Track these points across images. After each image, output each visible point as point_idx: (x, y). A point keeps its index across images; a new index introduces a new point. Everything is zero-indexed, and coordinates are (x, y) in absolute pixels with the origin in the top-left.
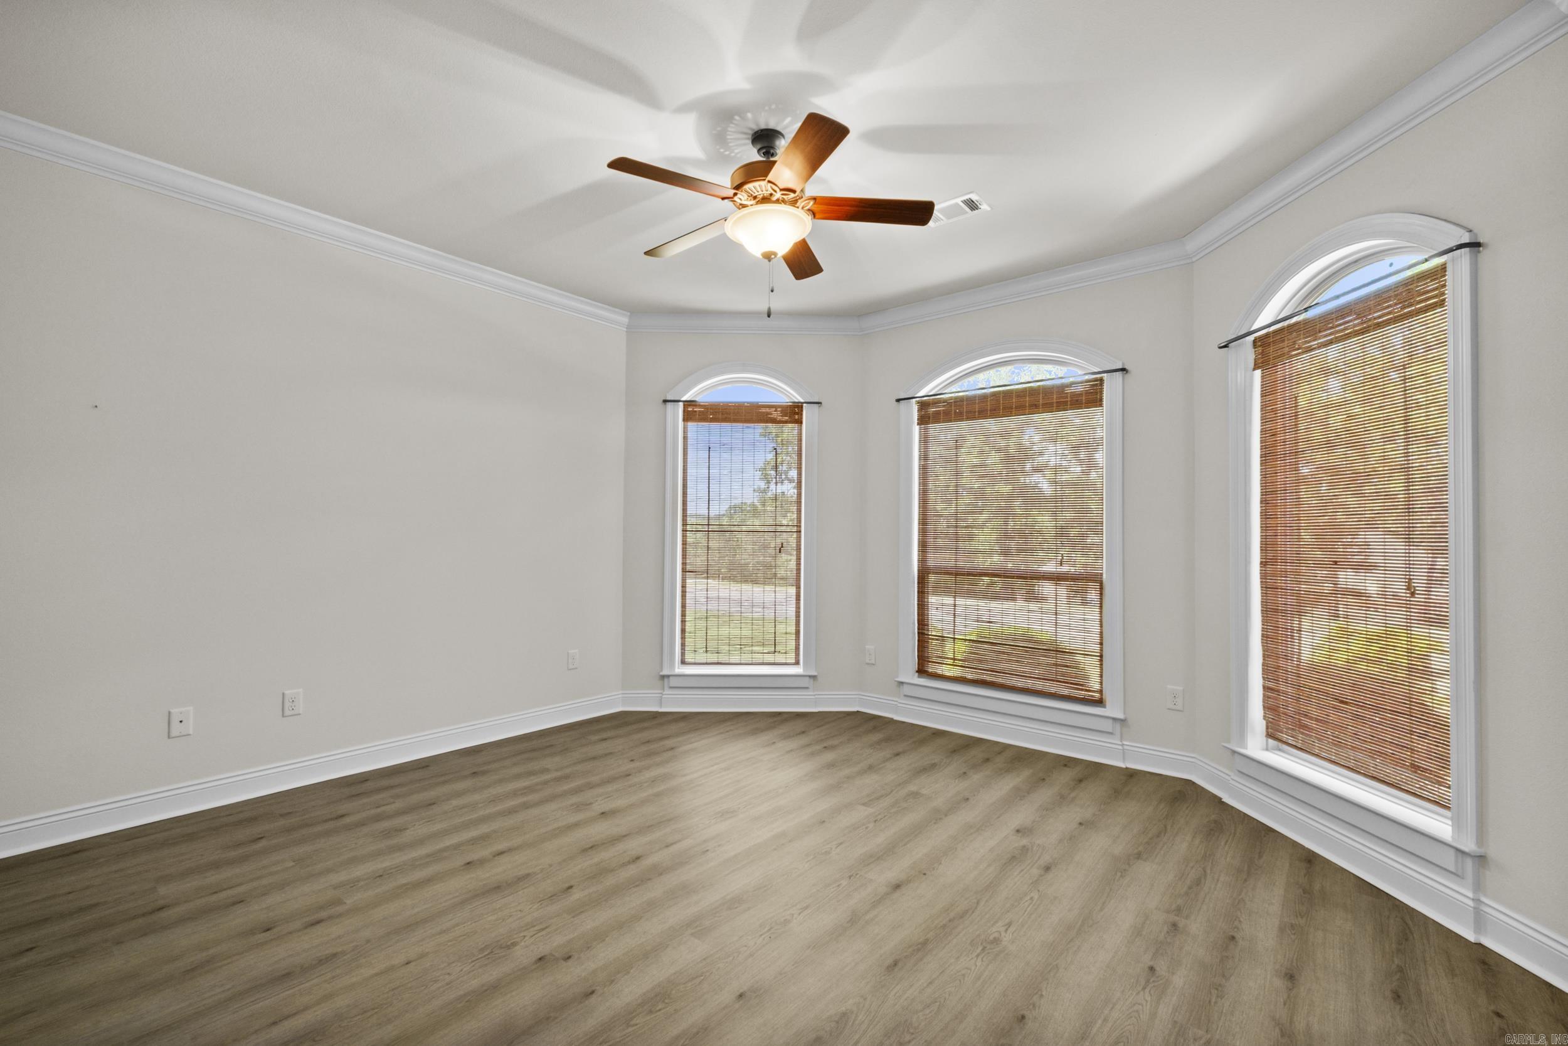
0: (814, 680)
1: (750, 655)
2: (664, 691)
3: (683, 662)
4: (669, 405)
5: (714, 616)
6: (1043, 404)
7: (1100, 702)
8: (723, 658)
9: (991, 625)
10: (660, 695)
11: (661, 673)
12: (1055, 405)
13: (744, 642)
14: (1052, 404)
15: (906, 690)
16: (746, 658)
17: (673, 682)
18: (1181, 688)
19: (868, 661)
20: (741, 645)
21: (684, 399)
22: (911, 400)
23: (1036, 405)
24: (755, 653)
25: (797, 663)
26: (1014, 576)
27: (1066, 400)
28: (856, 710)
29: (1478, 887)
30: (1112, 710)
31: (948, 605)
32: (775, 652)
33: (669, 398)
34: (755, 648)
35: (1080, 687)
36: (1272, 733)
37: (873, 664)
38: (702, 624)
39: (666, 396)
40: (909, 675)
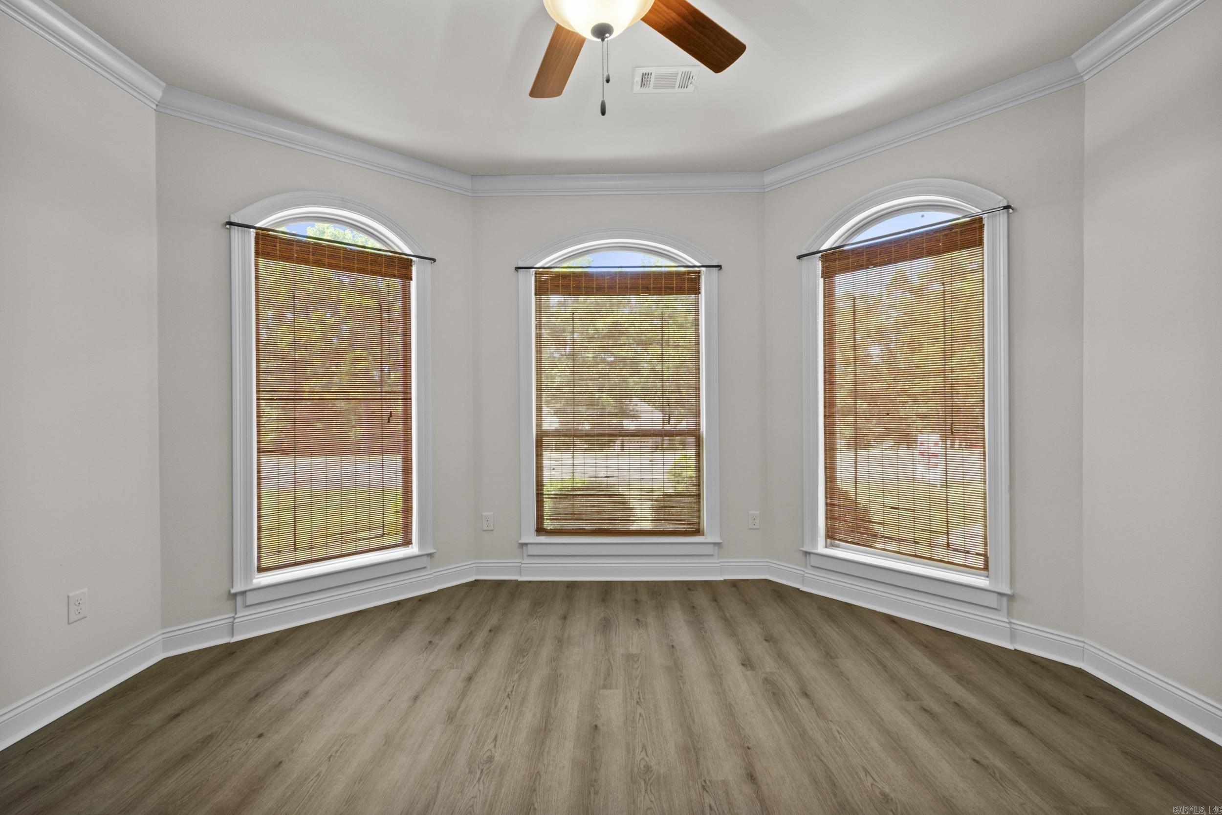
0: (431, 558)
1: (354, 544)
2: (236, 614)
3: (260, 570)
4: (235, 231)
5: (305, 505)
6: (654, 288)
7: (698, 532)
8: (317, 554)
9: (608, 479)
10: (231, 620)
11: (233, 591)
12: (663, 289)
13: (345, 529)
14: (661, 288)
15: (531, 550)
16: (350, 547)
17: (251, 599)
18: (757, 512)
19: (485, 528)
20: (341, 534)
21: (258, 225)
22: (530, 270)
23: (647, 288)
24: (359, 540)
25: (407, 542)
26: (628, 435)
27: (672, 286)
28: (474, 580)
29: (1009, 614)
30: (710, 536)
31: (566, 465)
32: (384, 534)
33: (234, 219)
34: (360, 535)
35: (684, 522)
36: (831, 535)
37: (492, 530)
38: (288, 516)
39: (230, 217)
40: (530, 536)
